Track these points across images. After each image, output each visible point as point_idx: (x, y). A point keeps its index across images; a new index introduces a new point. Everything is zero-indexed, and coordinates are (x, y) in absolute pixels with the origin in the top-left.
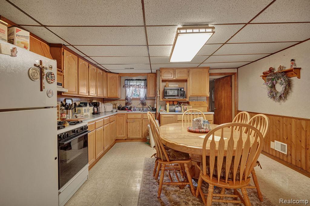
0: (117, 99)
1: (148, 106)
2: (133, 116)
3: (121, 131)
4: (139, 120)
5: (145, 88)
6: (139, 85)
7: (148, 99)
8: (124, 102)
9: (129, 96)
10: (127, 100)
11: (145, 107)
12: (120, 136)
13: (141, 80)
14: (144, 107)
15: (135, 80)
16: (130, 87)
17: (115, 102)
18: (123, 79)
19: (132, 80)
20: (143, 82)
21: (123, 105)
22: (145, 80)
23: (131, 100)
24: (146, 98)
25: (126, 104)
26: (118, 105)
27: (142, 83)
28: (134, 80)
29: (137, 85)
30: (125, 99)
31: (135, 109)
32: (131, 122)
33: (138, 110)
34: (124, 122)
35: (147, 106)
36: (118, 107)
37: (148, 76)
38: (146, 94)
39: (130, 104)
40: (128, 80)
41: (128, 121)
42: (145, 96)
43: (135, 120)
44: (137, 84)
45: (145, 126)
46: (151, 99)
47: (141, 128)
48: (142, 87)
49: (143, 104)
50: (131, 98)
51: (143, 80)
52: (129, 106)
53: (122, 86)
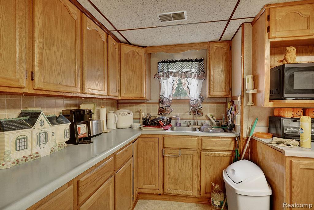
0: (143, 101)
1: (207, 116)
2: (177, 143)
3: (150, 175)
4: (192, 152)
5: (199, 78)
6: (187, 72)
7: (206, 100)
8: (156, 108)
9: (166, 96)
10: (162, 102)
11: (200, 118)
12: (147, 187)
13: (191, 61)
14: (198, 118)
15: (179, 61)
16: (168, 77)
17: (139, 107)
18: (154, 61)
19: (172, 61)
20: (195, 64)
21: (154, 114)
22: (201, 60)
23: (171, 104)
24: (202, 99)
25: (161, 112)
26: (144, 115)
27: (194, 68)
28: (176, 61)
29: (183, 73)
30: (157, 101)
31: (179, 122)
32: (173, 155)
33: (185, 125)
34: (157, 155)
35: (203, 117)
36: (144, 119)
37: (209, 47)
38: (201, 92)
39: (169, 112)
40: (164, 62)
41: (167, 153)
42: (200, 95)
43: (182, 152)
44: (184, 71)
45: (206, 167)
46: (213, 101)
47: (195, 173)
48: (193, 75)
49: (196, 112)
50: (171, 99)
51: (196, 60)
52: (165, 117)
53: (153, 76)
